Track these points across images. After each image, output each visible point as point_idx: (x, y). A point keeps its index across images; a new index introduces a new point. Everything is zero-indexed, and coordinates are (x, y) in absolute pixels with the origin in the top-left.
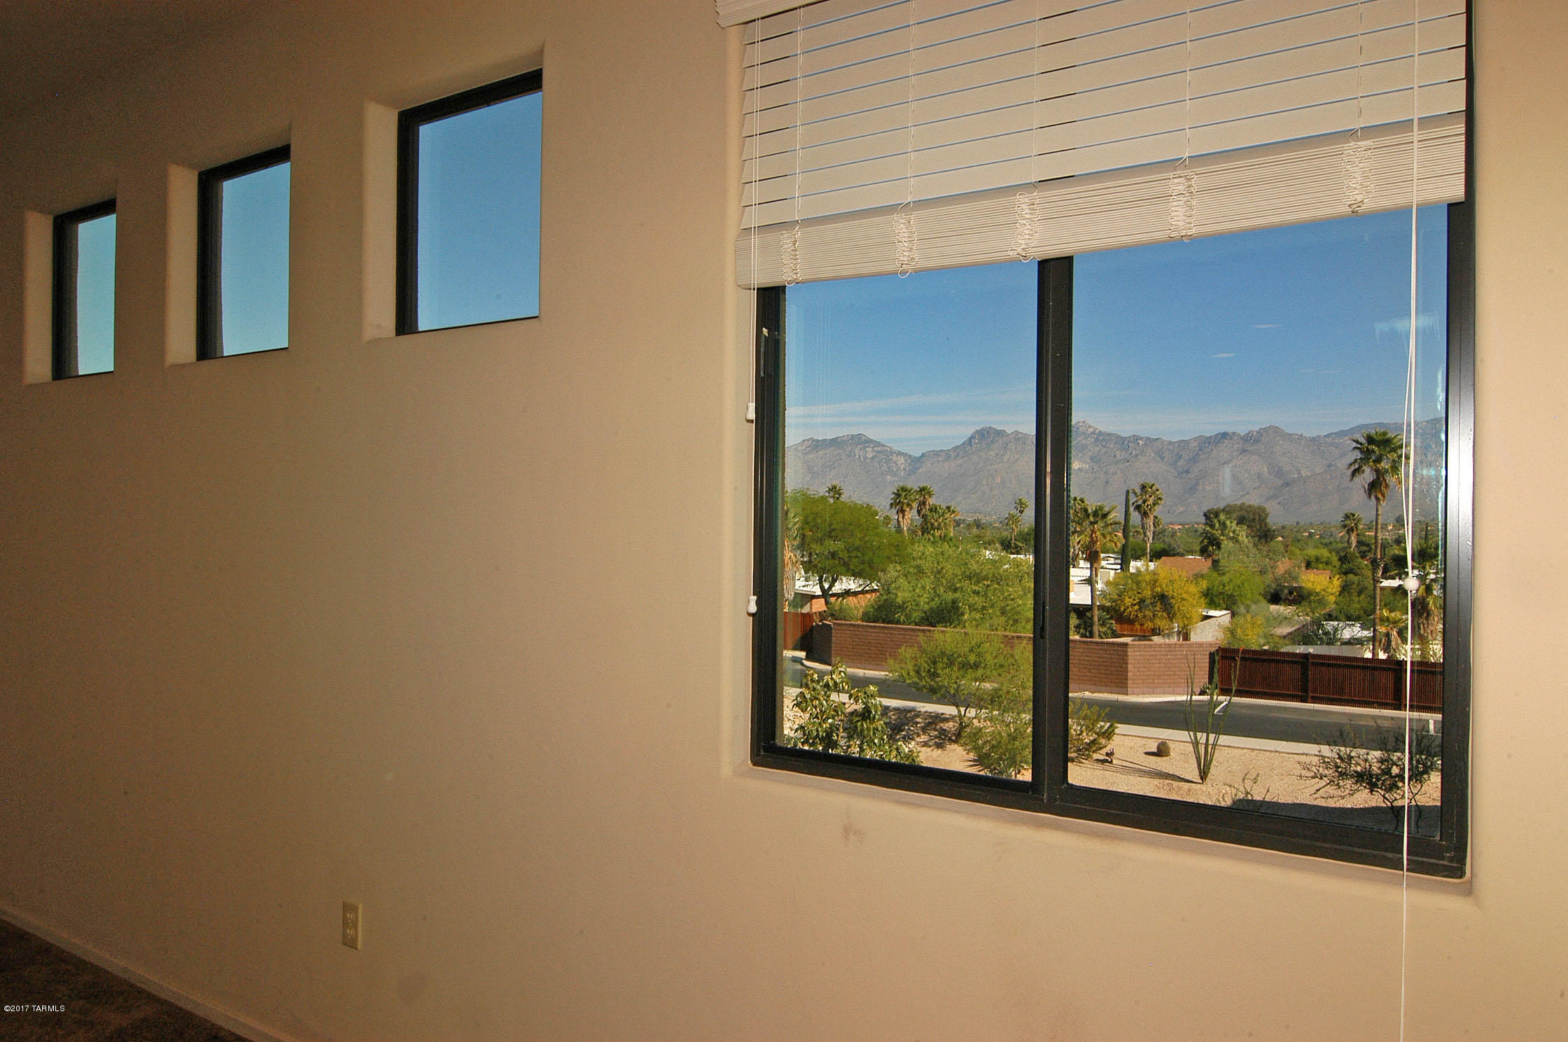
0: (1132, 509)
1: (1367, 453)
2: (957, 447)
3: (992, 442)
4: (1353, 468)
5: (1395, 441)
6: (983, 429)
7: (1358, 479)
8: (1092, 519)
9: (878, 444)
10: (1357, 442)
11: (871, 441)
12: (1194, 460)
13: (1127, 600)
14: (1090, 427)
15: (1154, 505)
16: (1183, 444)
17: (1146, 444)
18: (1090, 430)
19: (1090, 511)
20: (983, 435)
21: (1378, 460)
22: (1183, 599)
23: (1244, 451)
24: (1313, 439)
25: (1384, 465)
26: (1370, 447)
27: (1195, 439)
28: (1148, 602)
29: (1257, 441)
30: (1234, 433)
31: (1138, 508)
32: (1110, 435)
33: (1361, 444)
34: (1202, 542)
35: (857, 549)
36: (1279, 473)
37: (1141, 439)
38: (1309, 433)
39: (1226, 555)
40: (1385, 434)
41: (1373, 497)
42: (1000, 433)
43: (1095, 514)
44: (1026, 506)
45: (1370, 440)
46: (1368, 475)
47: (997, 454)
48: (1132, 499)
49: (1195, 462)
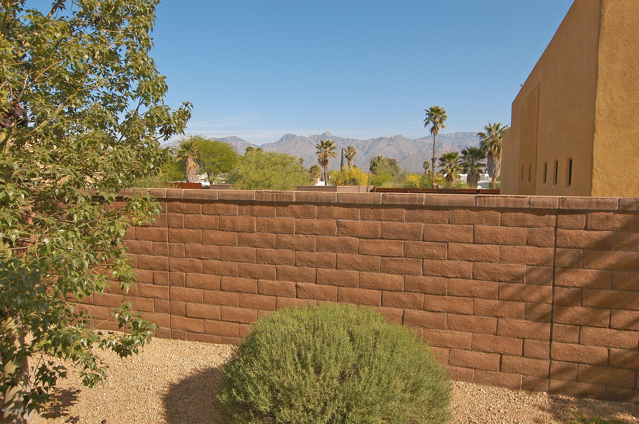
0: (344, 157)
1: (431, 115)
2: (277, 142)
3: (291, 140)
4: (425, 122)
5: (441, 110)
6: (287, 135)
7: (427, 126)
8: (325, 146)
9: (244, 141)
10: (427, 111)
11: (240, 139)
12: (370, 148)
13: (339, 181)
14: (330, 134)
15: (353, 155)
16: (366, 142)
17: (352, 142)
18: (330, 136)
19: (324, 143)
20: (287, 137)
21: (435, 118)
22: (361, 180)
23: (389, 145)
24: (414, 140)
25: (437, 120)
26: (432, 113)
27: (371, 140)
28: (348, 182)
29: (394, 141)
30: (385, 137)
31: (347, 156)
32: (338, 138)
33: (428, 112)
34: (371, 165)
35: (224, 160)
36: (402, 153)
37: (350, 139)
38: (412, 138)
39: (379, 168)
40: (438, 107)
41: (433, 134)
42: (294, 136)
43: (326, 144)
44: (304, 161)
45: (432, 110)
46: (431, 125)
47: (293, 145)
48: (344, 153)
49: (370, 149)
